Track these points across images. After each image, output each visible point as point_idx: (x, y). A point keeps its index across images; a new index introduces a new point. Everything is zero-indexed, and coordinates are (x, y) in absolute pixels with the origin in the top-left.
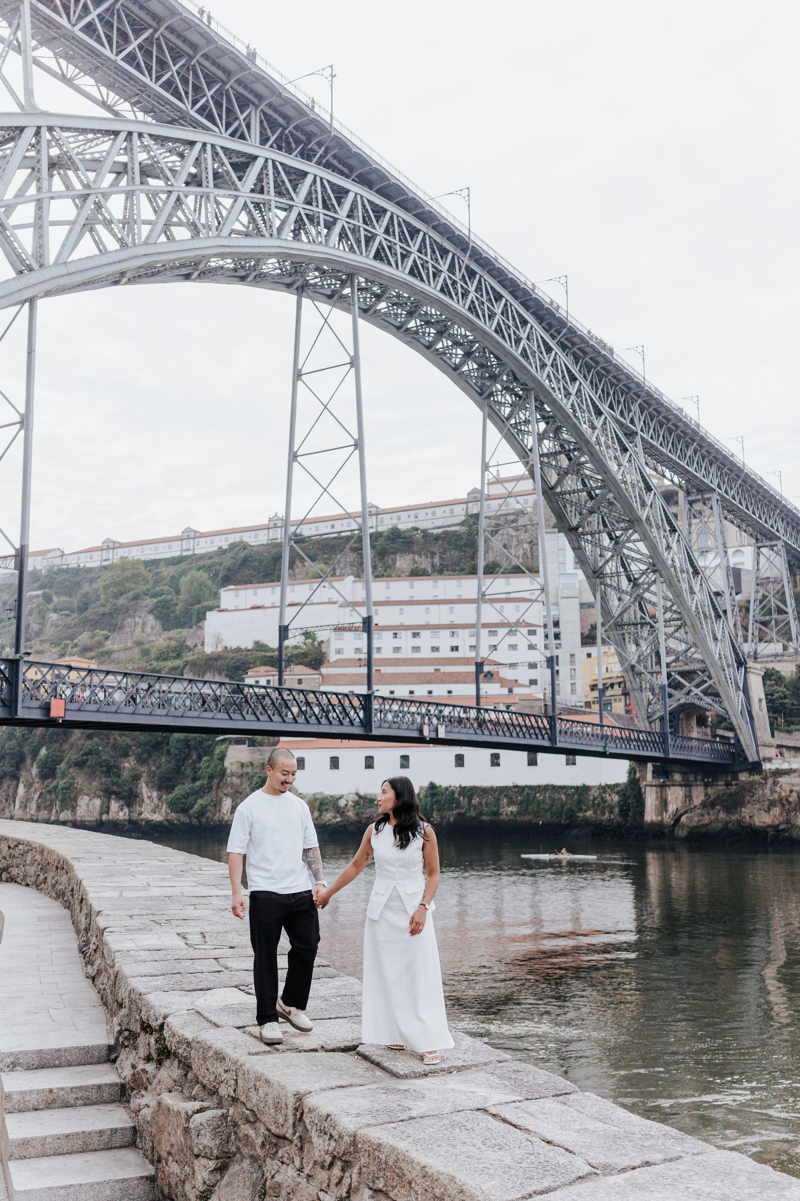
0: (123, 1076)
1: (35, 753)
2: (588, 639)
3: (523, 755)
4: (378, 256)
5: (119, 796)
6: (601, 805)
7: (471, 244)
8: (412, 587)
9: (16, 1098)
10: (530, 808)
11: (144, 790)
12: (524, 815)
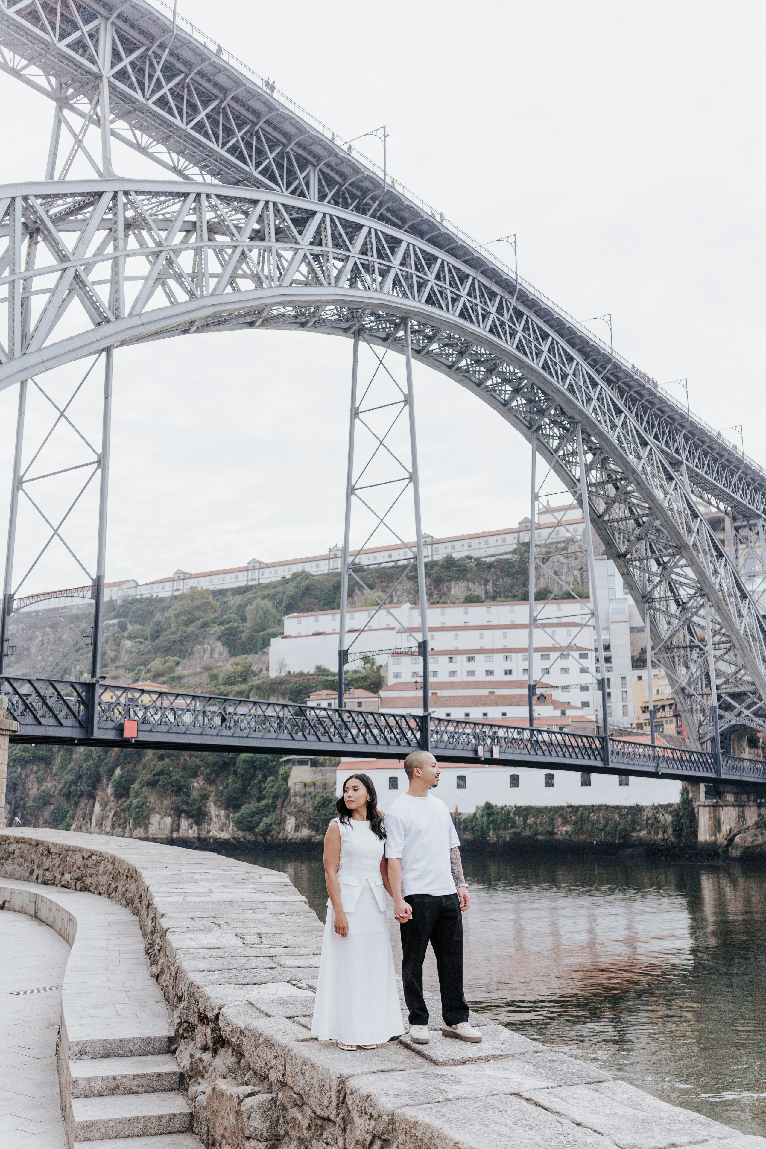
0: (182, 1065)
1: (111, 772)
2: (639, 662)
3: (577, 776)
4: (429, 301)
5: (189, 815)
6: (654, 824)
7: (518, 287)
8: (466, 613)
9: (82, 1083)
10: (585, 828)
11: (213, 809)
12: (578, 834)
